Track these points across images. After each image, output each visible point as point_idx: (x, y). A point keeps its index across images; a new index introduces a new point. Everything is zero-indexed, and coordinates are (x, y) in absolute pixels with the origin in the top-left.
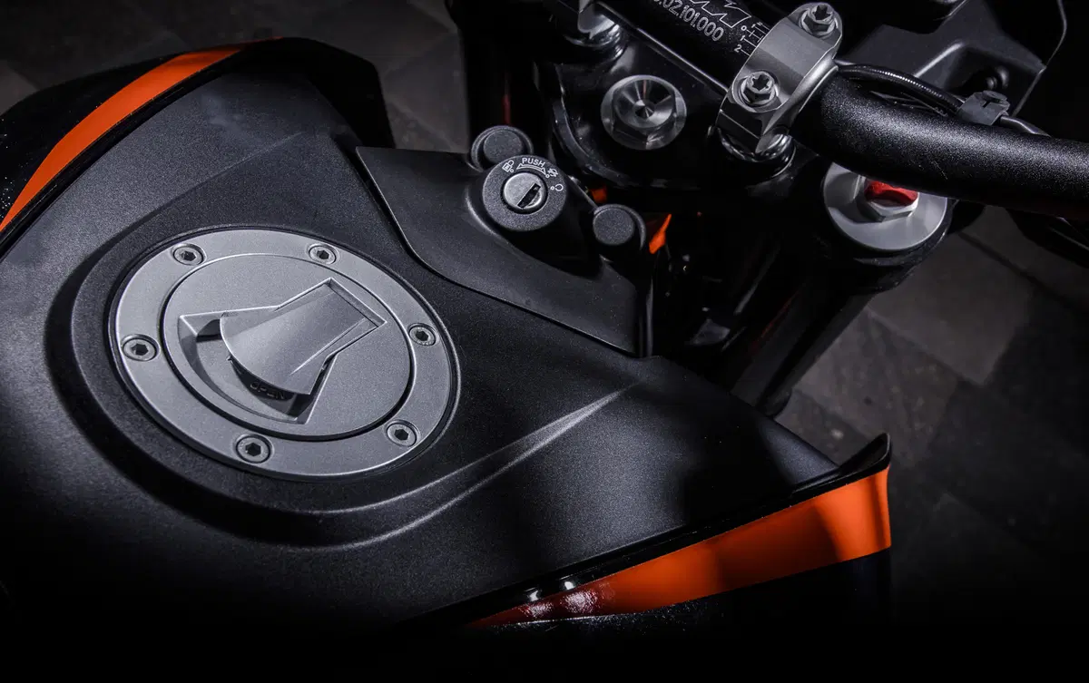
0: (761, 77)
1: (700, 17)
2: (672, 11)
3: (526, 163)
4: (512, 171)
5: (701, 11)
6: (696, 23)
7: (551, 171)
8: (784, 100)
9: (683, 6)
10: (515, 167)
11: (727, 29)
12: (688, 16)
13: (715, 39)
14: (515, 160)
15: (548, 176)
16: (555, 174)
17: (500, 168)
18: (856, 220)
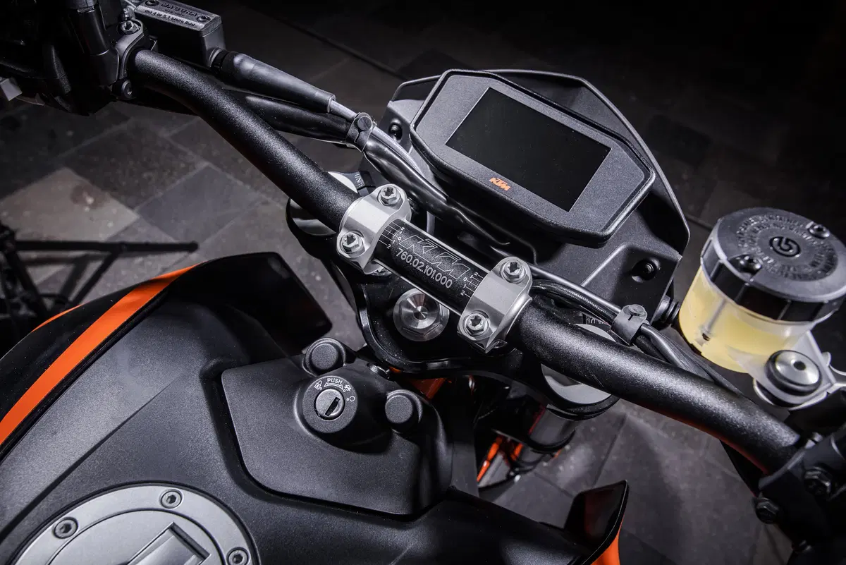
0: (476, 317)
1: (436, 273)
2: (418, 268)
3: (330, 382)
4: (321, 389)
5: (436, 269)
6: (434, 276)
7: (346, 387)
8: (494, 329)
9: (425, 266)
10: (322, 386)
11: (454, 280)
12: (429, 272)
13: (448, 287)
14: (323, 380)
15: (344, 391)
16: (349, 389)
17: (313, 387)
18: (565, 384)
